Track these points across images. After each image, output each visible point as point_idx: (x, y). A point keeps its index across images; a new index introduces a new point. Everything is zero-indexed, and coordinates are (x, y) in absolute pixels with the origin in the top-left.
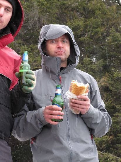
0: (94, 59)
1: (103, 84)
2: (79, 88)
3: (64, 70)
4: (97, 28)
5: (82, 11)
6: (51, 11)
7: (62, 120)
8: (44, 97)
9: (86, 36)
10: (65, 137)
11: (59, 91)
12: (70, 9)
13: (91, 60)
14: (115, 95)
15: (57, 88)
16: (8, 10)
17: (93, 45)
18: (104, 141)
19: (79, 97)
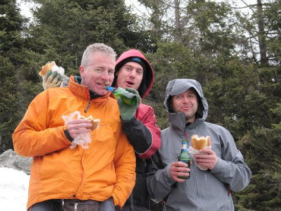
0: (235, 117)
1: (245, 142)
2: (199, 141)
3: (190, 126)
4: (236, 87)
5: (220, 72)
6: (189, 73)
7: (189, 177)
8: (170, 155)
9: (225, 96)
10: (194, 195)
11: (185, 147)
12: (208, 70)
13: (231, 119)
14: (258, 152)
15: (183, 144)
16: (139, 72)
17: (232, 103)
18: (250, 198)
19: (200, 151)
